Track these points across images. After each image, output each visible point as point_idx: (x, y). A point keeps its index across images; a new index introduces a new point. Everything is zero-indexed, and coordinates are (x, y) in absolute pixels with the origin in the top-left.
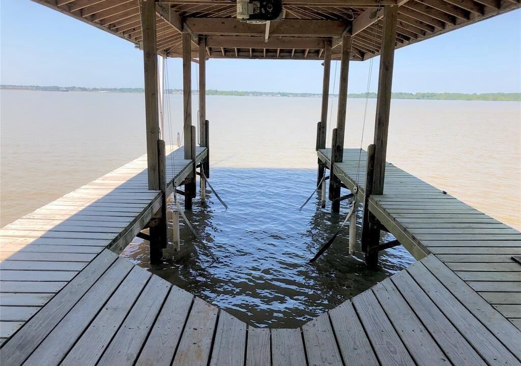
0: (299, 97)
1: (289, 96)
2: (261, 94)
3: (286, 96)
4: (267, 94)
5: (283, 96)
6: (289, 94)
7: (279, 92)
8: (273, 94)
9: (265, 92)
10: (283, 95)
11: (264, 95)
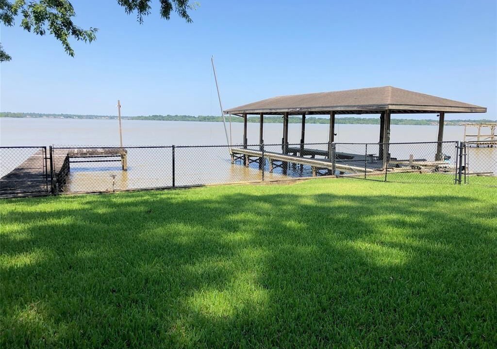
0: (85, 118)
1: (73, 118)
2: (41, 116)
3: (70, 117)
4: (48, 116)
5: (67, 118)
6: (75, 116)
7: (62, 114)
8: (55, 116)
9: (46, 113)
10: (67, 116)
11: (45, 117)
